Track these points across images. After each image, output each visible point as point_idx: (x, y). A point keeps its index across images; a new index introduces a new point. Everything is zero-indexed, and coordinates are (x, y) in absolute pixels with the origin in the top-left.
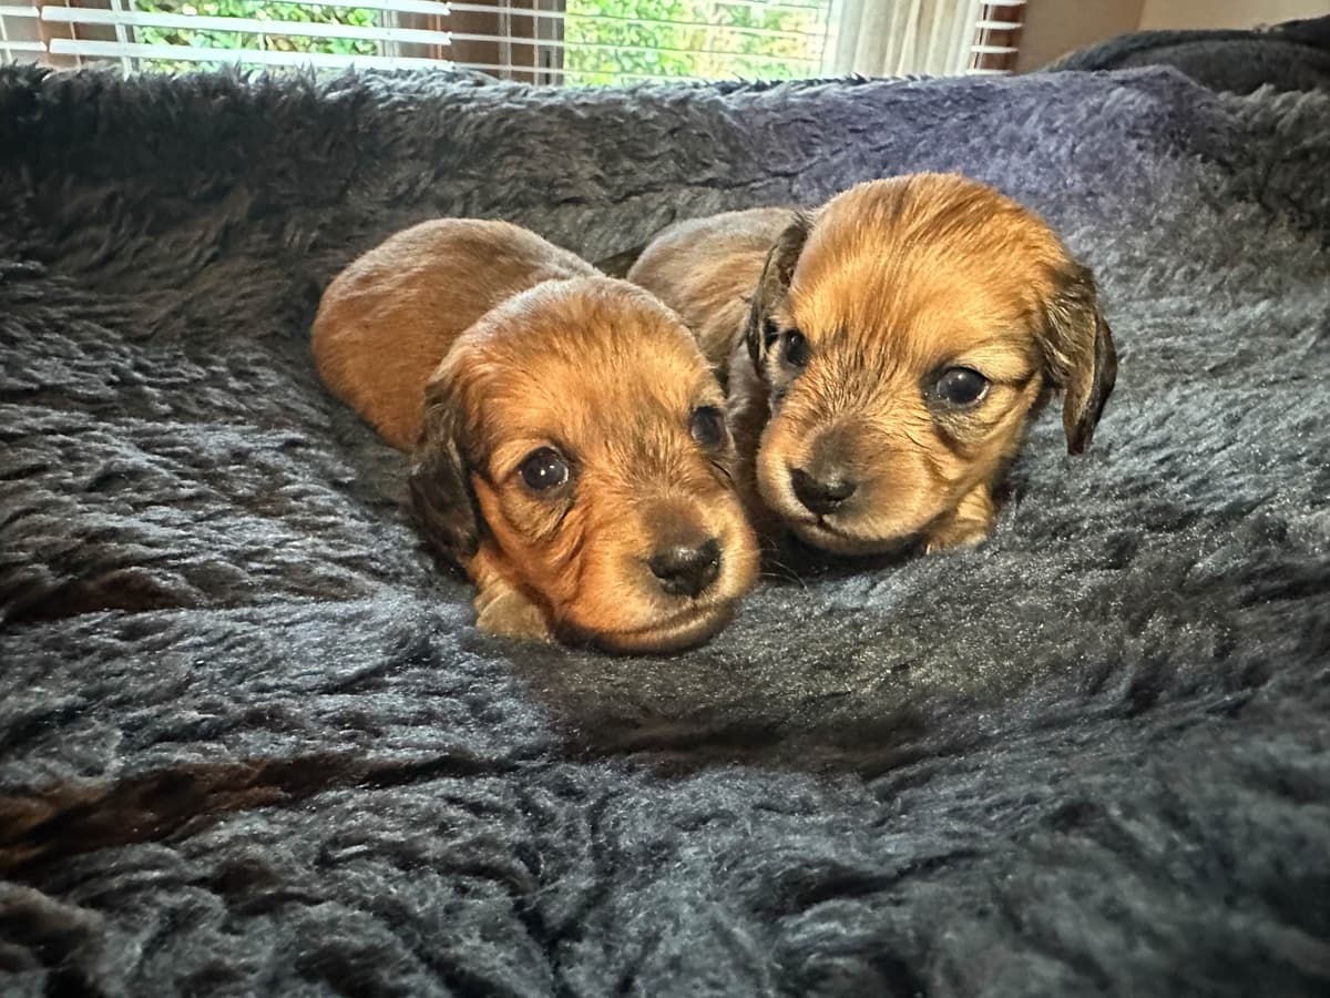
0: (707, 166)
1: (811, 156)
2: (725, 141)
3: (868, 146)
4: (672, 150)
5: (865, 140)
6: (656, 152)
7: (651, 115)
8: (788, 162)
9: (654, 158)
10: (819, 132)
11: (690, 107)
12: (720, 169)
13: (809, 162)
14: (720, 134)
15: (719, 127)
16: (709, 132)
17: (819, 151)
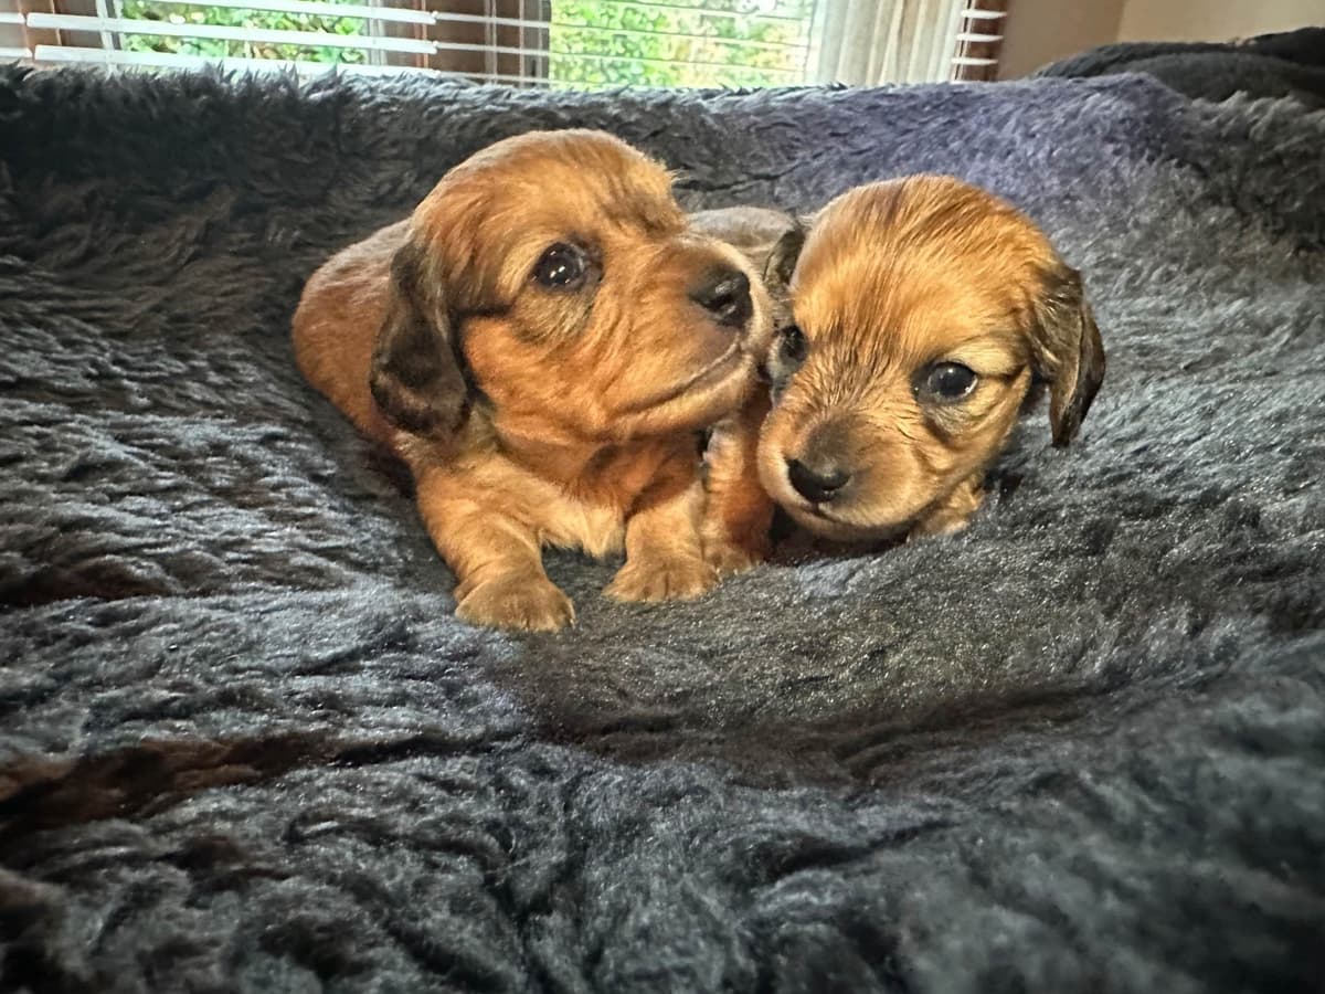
0: (689, 169)
1: (792, 159)
2: (707, 144)
3: (849, 149)
5: (845, 143)
7: (633, 118)
8: (769, 164)
10: (799, 136)
11: (672, 110)
12: (702, 171)
13: (790, 165)
14: (702, 137)
15: (702, 130)
16: (691, 135)
17: (800, 154)
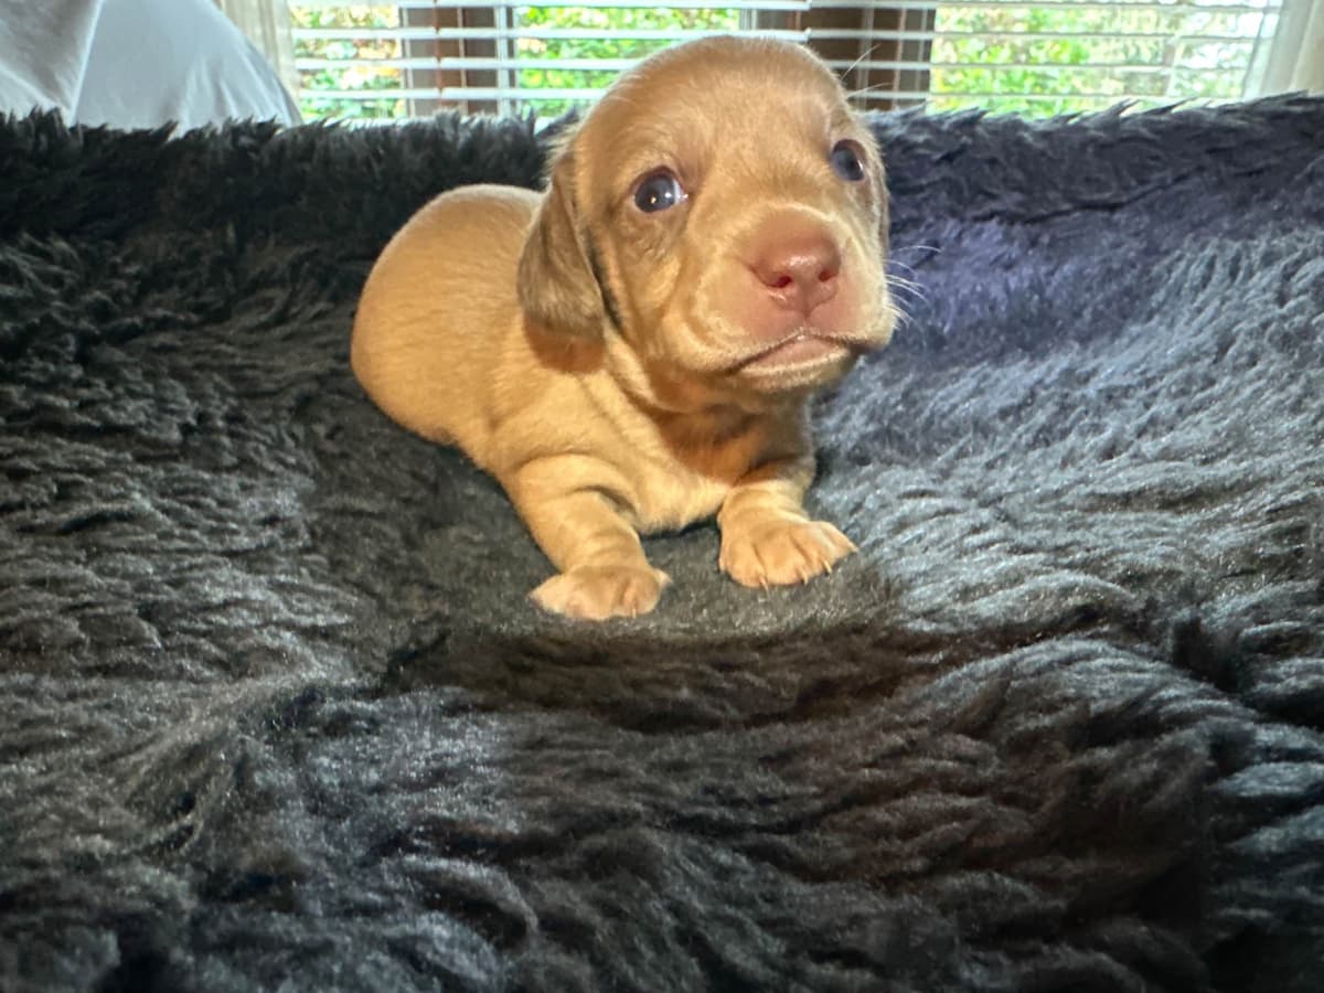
0: (992, 197)
1: (1142, 182)
2: (1021, 166)
3: (1233, 169)
4: (944, 180)
5: (1228, 162)
6: (924, 182)
7: (921, 138)
8: (1109, 188)
9: (921, 189)
10: (1160, 153)
11: (979, 130)
12: (1010, 201)
13: (1140, 190)
14: (1014, 159)
15: (1014, 149)
16: (1001, 158)
17: (1156, 176)
